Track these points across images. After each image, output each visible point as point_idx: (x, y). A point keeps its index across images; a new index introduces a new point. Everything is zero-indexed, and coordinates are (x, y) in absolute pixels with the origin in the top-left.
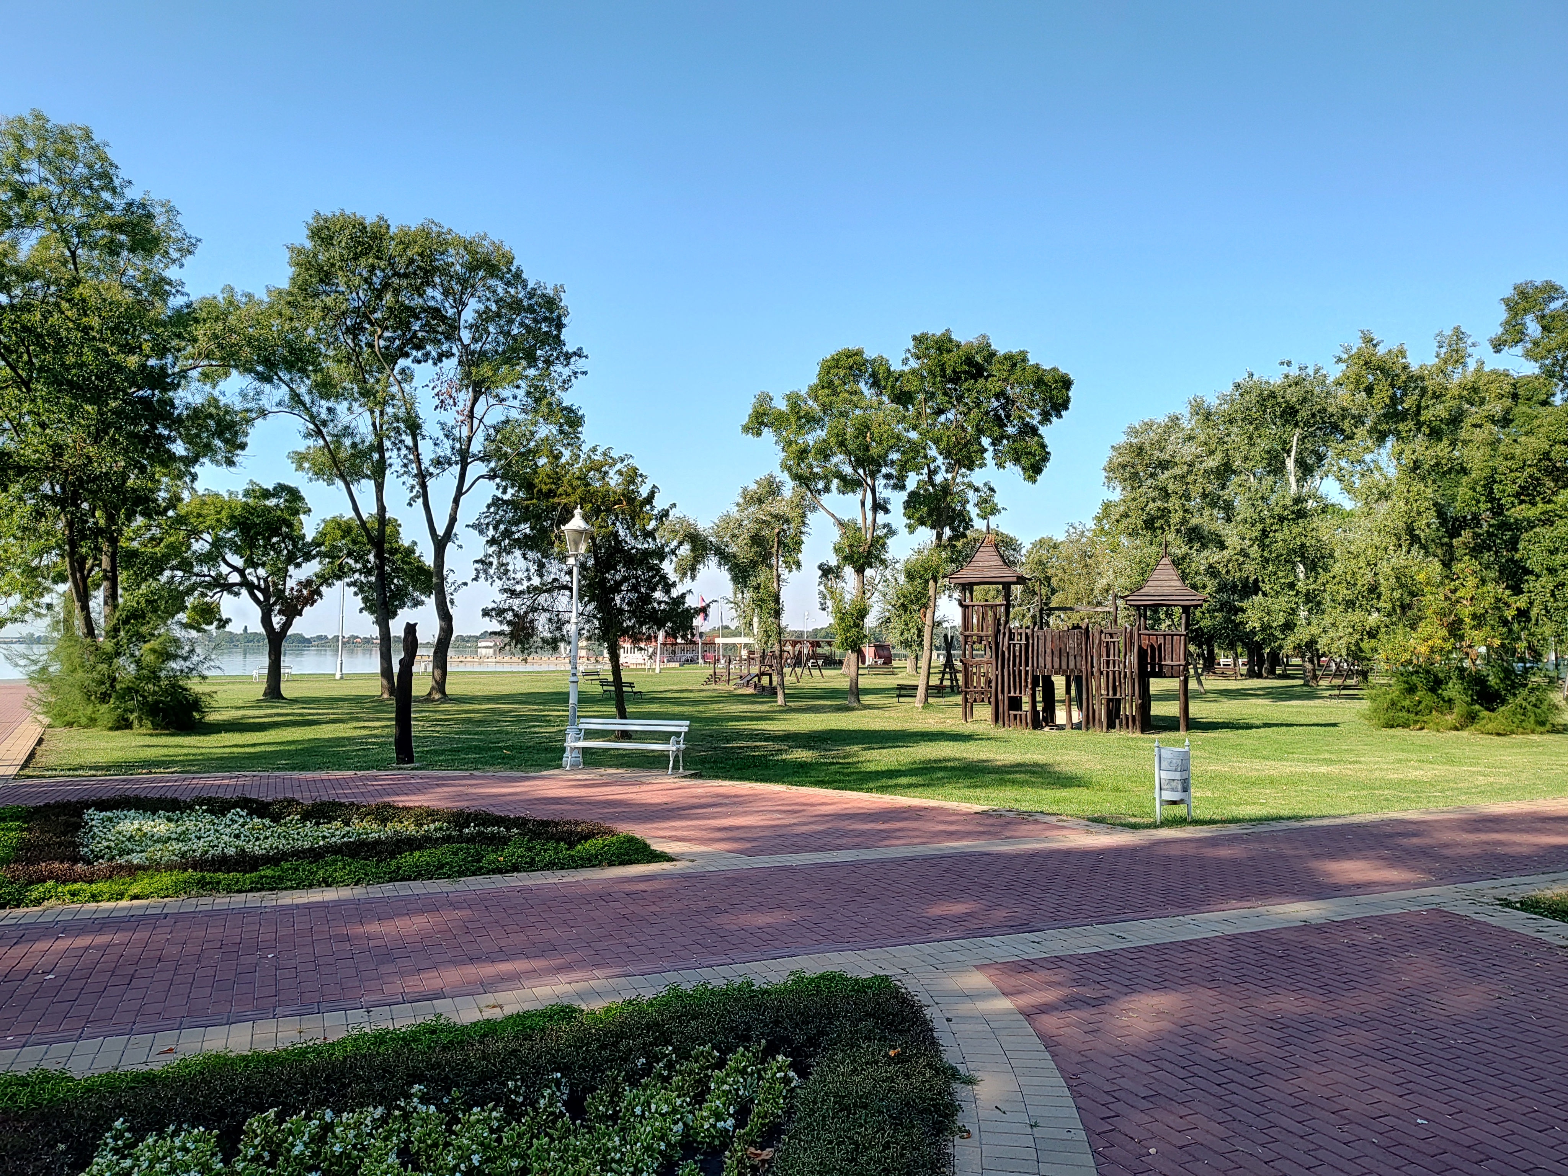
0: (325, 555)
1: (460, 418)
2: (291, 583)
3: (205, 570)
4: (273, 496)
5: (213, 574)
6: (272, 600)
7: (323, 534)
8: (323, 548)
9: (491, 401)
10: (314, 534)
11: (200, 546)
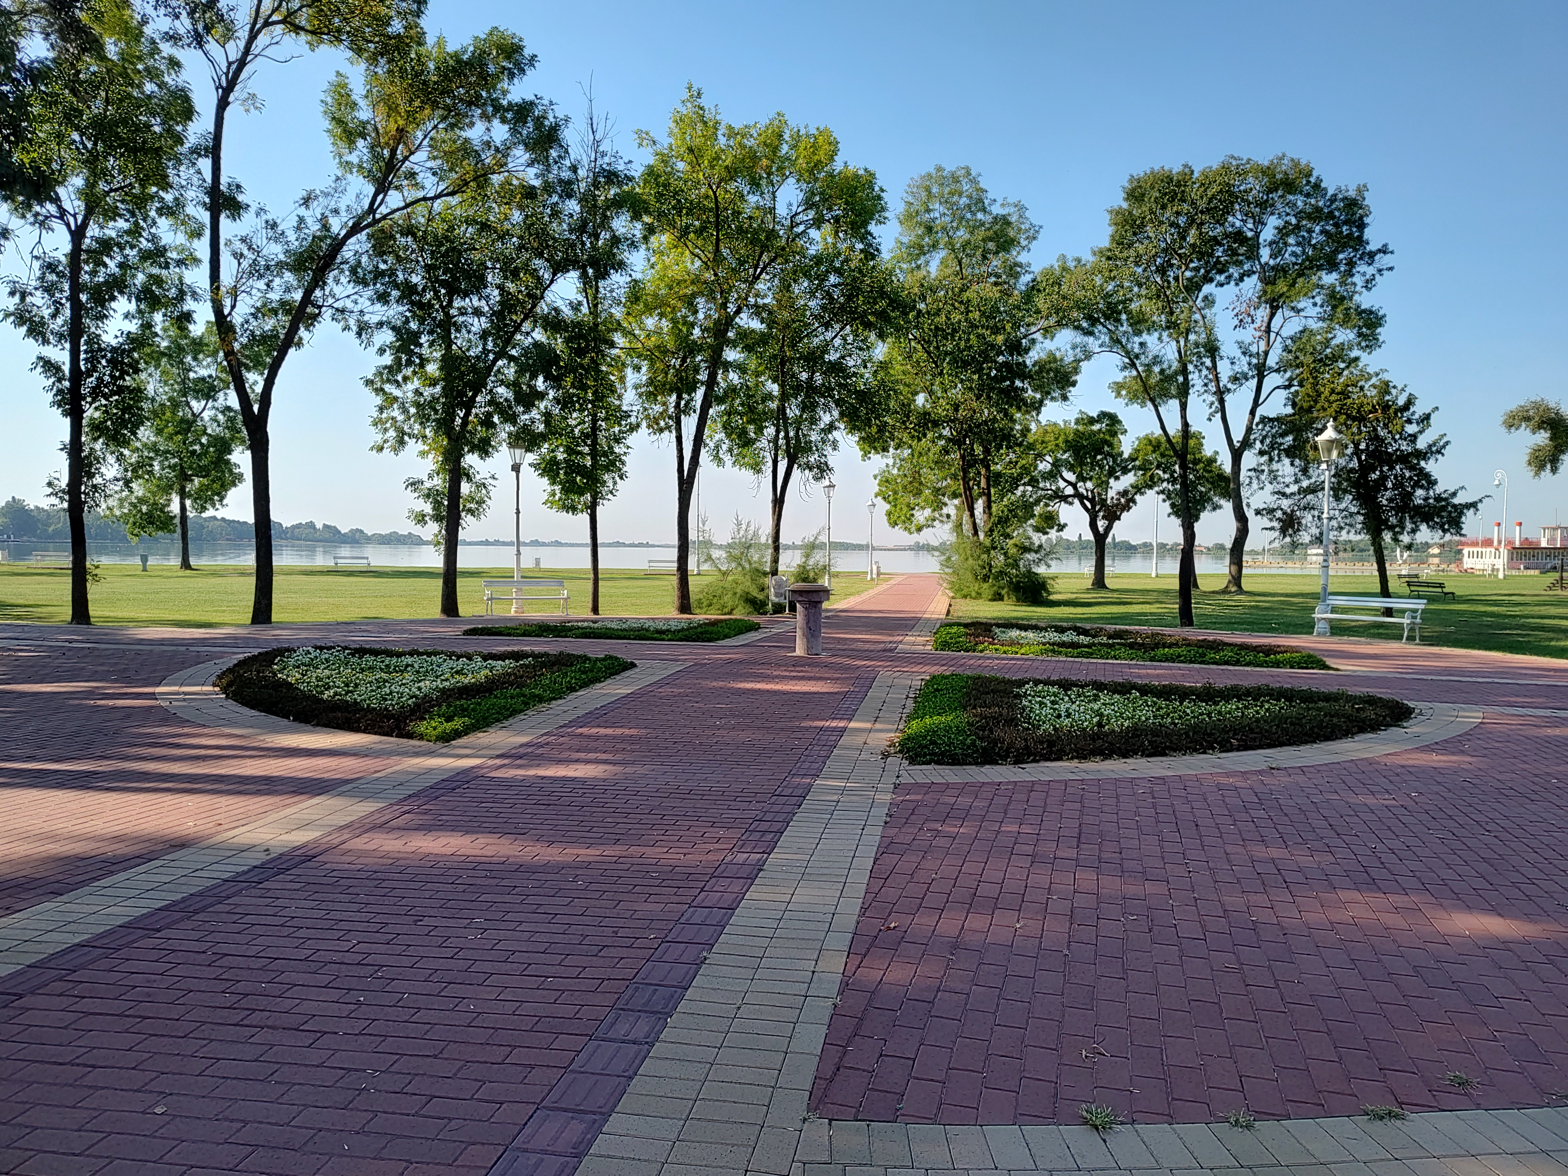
0: (1140, 469)
1: (1258, 334)
2: (1111, 493)
3: (1048, 485)
4: (1097, 422)
5: (1053, 488)
6: (1097, 508)
7: (1137, 451)
8: (1137, 463)
9: (1288, 313)
10: (1130, 451)
11: (1044, 466)
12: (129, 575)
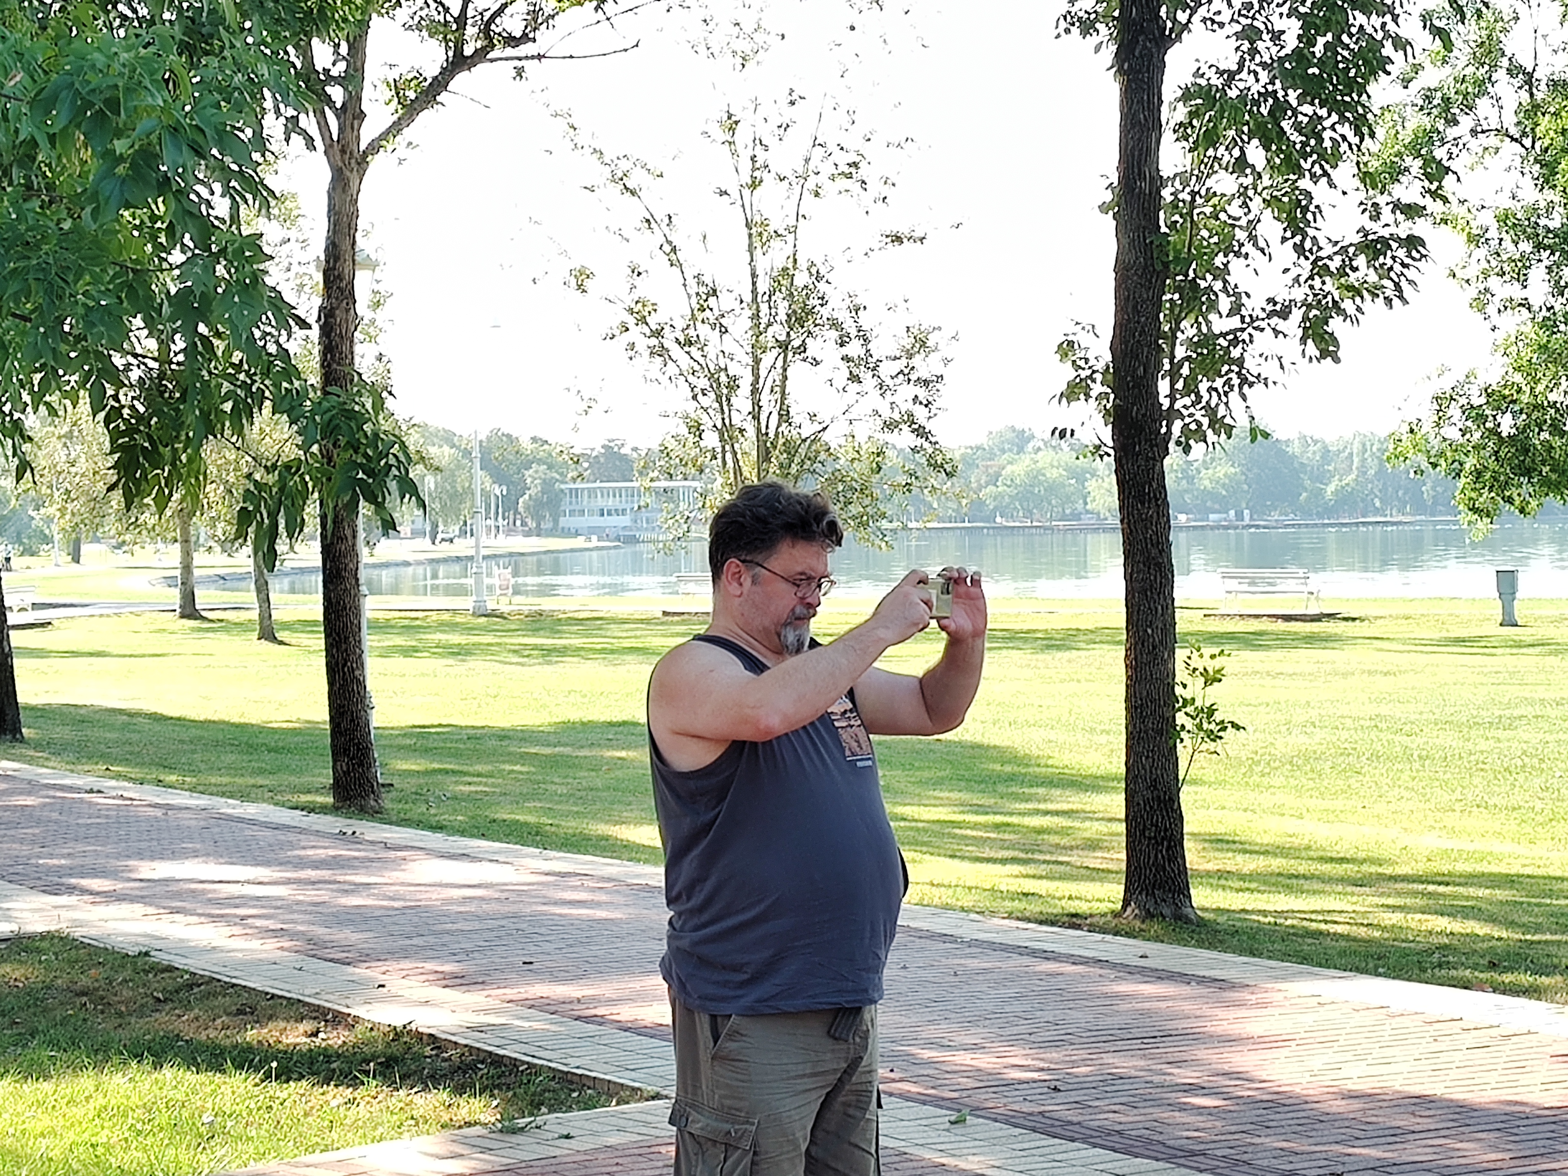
12: (1459, 641)
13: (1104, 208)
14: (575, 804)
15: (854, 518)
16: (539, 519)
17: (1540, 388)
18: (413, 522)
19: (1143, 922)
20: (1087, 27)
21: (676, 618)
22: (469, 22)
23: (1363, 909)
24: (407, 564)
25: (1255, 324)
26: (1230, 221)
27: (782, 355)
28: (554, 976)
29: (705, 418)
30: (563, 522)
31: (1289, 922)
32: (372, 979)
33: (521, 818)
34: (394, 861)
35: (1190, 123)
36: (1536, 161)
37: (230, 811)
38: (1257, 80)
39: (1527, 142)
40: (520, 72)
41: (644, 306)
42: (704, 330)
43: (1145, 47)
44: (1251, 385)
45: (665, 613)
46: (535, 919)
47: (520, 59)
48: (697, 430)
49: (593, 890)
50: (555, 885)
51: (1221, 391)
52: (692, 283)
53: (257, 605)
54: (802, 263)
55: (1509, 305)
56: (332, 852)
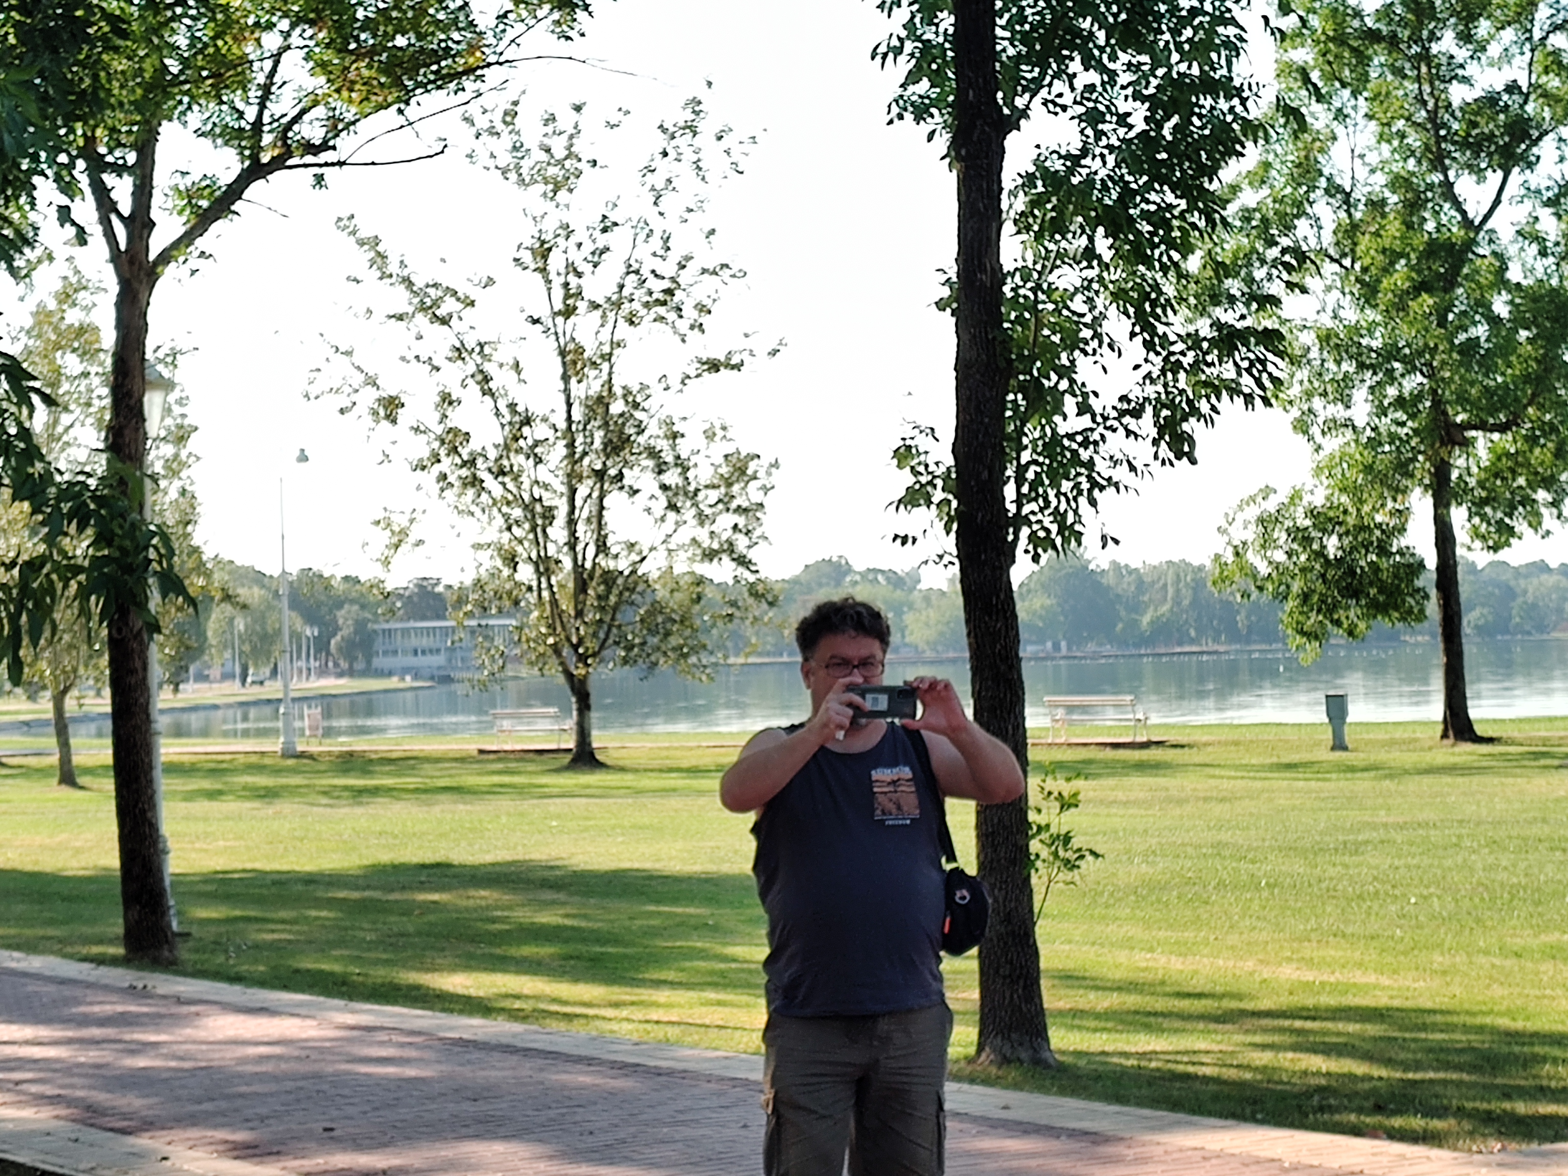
12: (1290, 766)
13: (941, 305)
14: (385, 951)
15: (674, 649)
16: (352, 659)
17: (1366, 508)
18: (223, 665)
19: (999, 1068)
20: (921, 113)
21: (492, 756)
22: (266, 128)
23: (1230, 1049)
24: (216, 707)
25: (1108, 424)
26: (1075, 318)
27: (598, 485)
28: (357, 1144)
29: (519, 549)
30: (379, 662)
31: (1153, 1065)
32: (154, 1151)
33: (326, 967)
34: (187, 1016)
35: (1032, 213)
36: (1357, 280)
37: (13, 965)
38: (1104, 163)
39: (1347, 262)
40: (319, 179)
41: (456, 436)
42: (519, 460)
43: (983, 132)
44: (1102, 488)
45: (481, 752)
46: (339, 1080)
47: (320, 165)
48: (512, 561)
49: (402, 1045)
50: (361, 1041)
51: (1070, 496)
52: (504, 410)
53: (57, 750)
54: (618, 390)
55: (1332, 426)
56: (120, 1008)
